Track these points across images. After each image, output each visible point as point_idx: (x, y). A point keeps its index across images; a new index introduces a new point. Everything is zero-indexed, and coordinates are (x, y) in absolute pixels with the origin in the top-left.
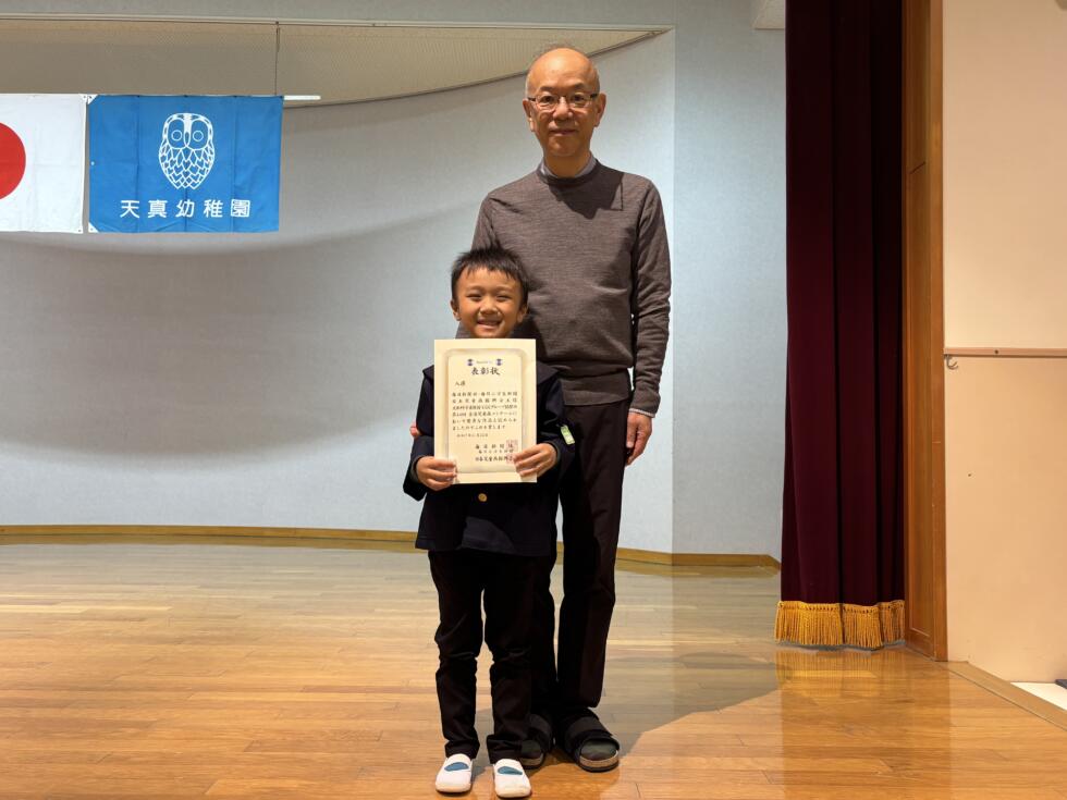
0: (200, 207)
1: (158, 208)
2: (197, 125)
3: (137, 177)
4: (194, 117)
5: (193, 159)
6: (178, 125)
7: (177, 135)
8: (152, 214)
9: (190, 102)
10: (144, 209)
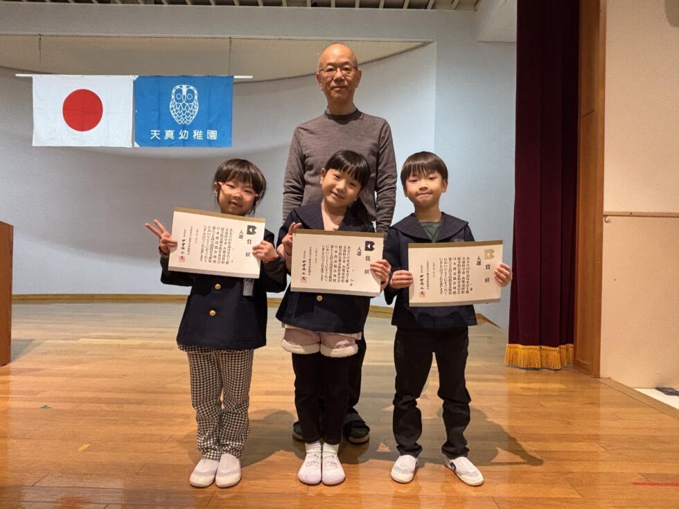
0: (191, 134)
1: (169, 134)
2: (189, 91)
3: (159, 118)
4: (187, 87)
5: (187, 108)
6: (180, 91)
7: (179, 96)
8: (166, 138)
9: (185, 79)
10: (162, 134)
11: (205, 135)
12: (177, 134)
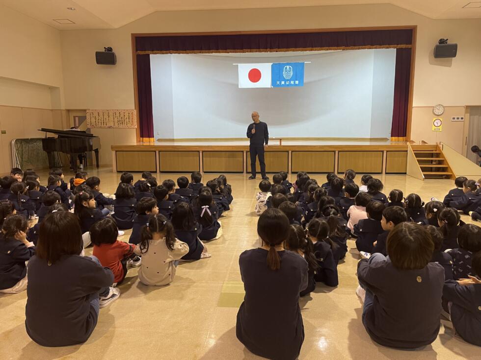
0: (290, 82)
1: (283, 83)
2: (290, 68)
3: (280, 77)
5: (289, 74)
6: (286, 68)
7: (286, 70)
9: (288, 64)
10: (280, 83)
11: (294, 83)
12: (285, 83)
